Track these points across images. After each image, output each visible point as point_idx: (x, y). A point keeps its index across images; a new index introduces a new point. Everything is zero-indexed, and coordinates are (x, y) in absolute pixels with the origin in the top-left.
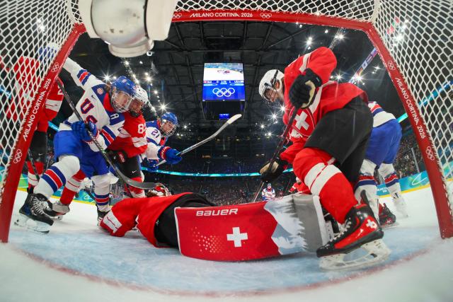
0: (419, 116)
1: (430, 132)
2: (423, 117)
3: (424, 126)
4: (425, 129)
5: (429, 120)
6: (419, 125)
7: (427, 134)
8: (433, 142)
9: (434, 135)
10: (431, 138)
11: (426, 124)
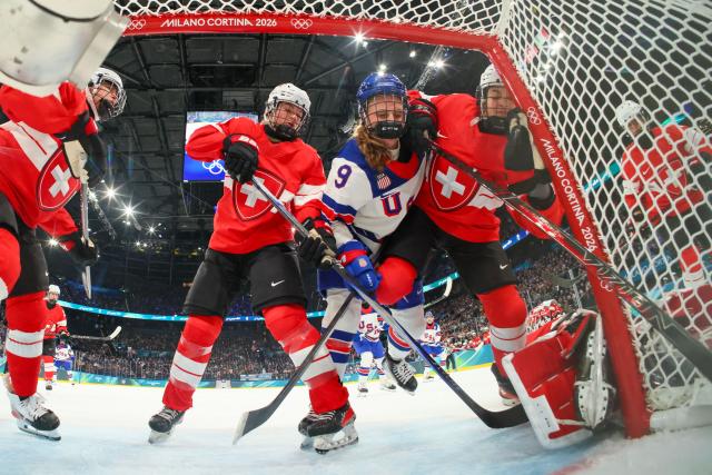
0: (584, 209)
1: (604, 239)
2: (592, 210)
3: (594, 229)
4: (596, 234)
5: (604, 216)
6: (584, 226)
7: (600, 243)
8: (611, 257)
9: (611, 244)
10: (607, 250)
11: (598, 224)
